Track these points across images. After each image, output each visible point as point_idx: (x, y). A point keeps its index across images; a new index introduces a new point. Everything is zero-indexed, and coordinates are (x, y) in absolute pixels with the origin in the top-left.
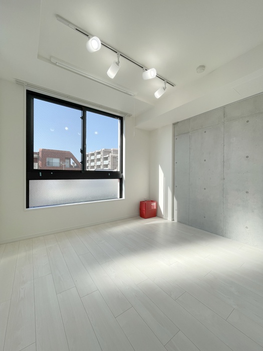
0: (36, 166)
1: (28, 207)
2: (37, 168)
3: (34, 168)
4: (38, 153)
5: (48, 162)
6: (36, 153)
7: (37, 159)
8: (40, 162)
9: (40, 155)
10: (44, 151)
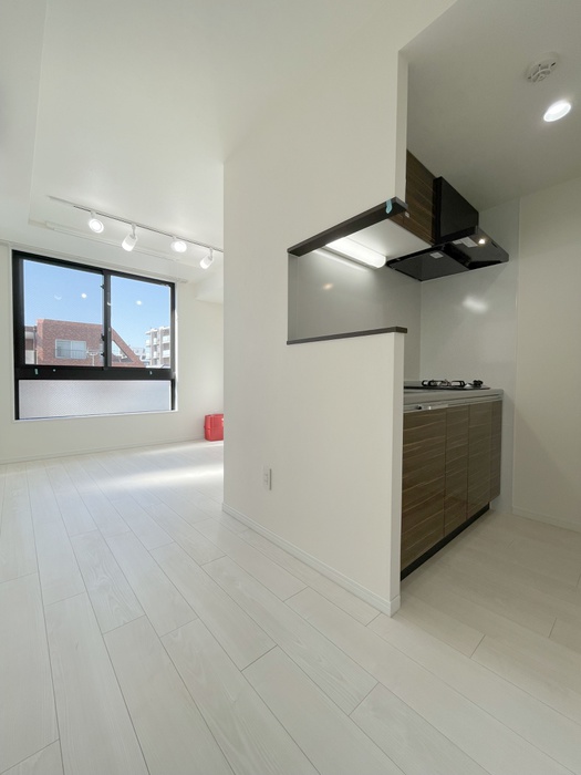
0: (30, 359)
1: (17, 418)
2: (32, 362)
3: (27, 363)
4: (34, 330)
5: (59, 349)
6: (30, 329)
7: (33, 342)
8: (39, 349)
9: (40, 333)
10: (47, 324)
